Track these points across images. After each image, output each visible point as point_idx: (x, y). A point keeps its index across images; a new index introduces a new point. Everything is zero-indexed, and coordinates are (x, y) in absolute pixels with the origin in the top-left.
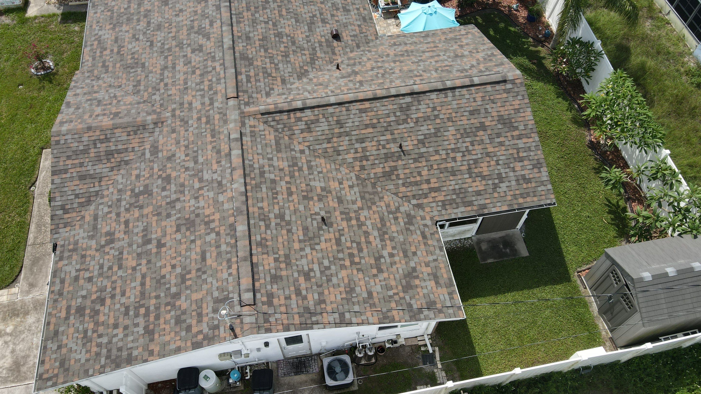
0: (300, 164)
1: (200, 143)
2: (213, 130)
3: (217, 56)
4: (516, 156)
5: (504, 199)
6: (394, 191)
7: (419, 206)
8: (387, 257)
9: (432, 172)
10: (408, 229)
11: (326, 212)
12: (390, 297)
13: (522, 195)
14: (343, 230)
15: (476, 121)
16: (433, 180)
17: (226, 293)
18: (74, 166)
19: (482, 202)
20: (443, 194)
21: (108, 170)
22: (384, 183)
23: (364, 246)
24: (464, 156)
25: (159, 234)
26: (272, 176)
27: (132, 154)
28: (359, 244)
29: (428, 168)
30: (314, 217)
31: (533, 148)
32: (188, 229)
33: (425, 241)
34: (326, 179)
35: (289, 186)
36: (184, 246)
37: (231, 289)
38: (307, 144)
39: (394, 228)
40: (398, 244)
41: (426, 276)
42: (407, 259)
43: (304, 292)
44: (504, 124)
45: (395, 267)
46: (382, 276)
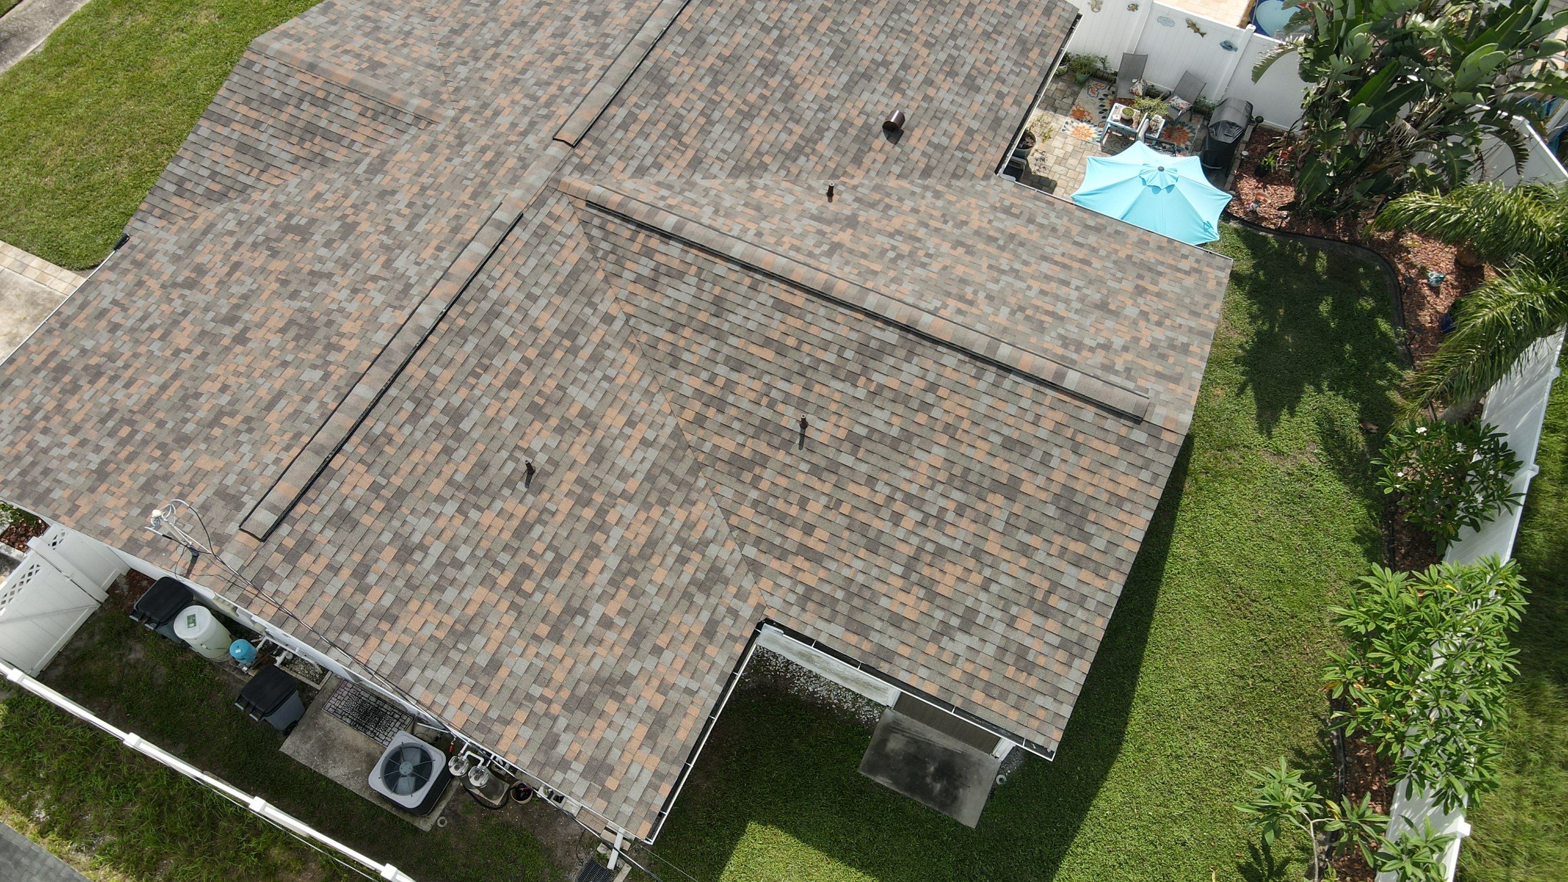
0: (581, 340)
1: (447, 194)
2: (484, 184)
3: (612, 47)
4: (1039, 596)
5: (944, 669)
6: (727, 504)
7: (754, 567)
8: (593, 622)
9: (830, 515)
10: (687, 595)
11: (550, 460)
12: (529, 697)
13: (988, 687)
14: (553, 514)
15: (1005, 467)
16: (819, 533)
17: (244, 489)
18: (246, 120)
19: (890, 644)
20: (822, 574)
21: (288, 157)
22: (718, 477)
23: (567, 569)
24: (923, 524)
25: (257, 318)
26: (506, 332)
27: (344, 151)
28: (560, 559)
29: (829, 501)
30: (518, 454)
31: (1091, 605)
32: (297, 338)
33: (704, 641)
34: (610, 398)
35: (523, 367)
36: (266, 364)
37: (256, 486)
38: (629, 309)
39: (660, 576)
40: (640, 612)
41: (638, 711)
42: (631, 651)
43: (372, 578)
44: (1066, 511)
45: (591, 649)
46: (547, 648)
